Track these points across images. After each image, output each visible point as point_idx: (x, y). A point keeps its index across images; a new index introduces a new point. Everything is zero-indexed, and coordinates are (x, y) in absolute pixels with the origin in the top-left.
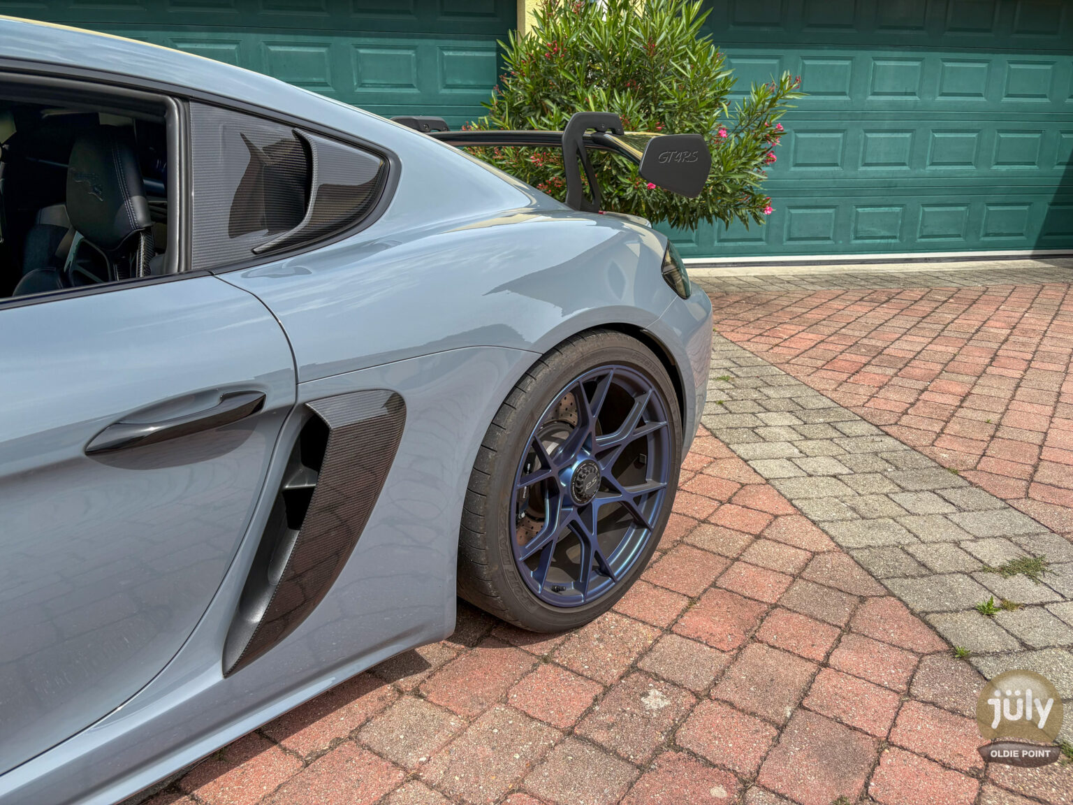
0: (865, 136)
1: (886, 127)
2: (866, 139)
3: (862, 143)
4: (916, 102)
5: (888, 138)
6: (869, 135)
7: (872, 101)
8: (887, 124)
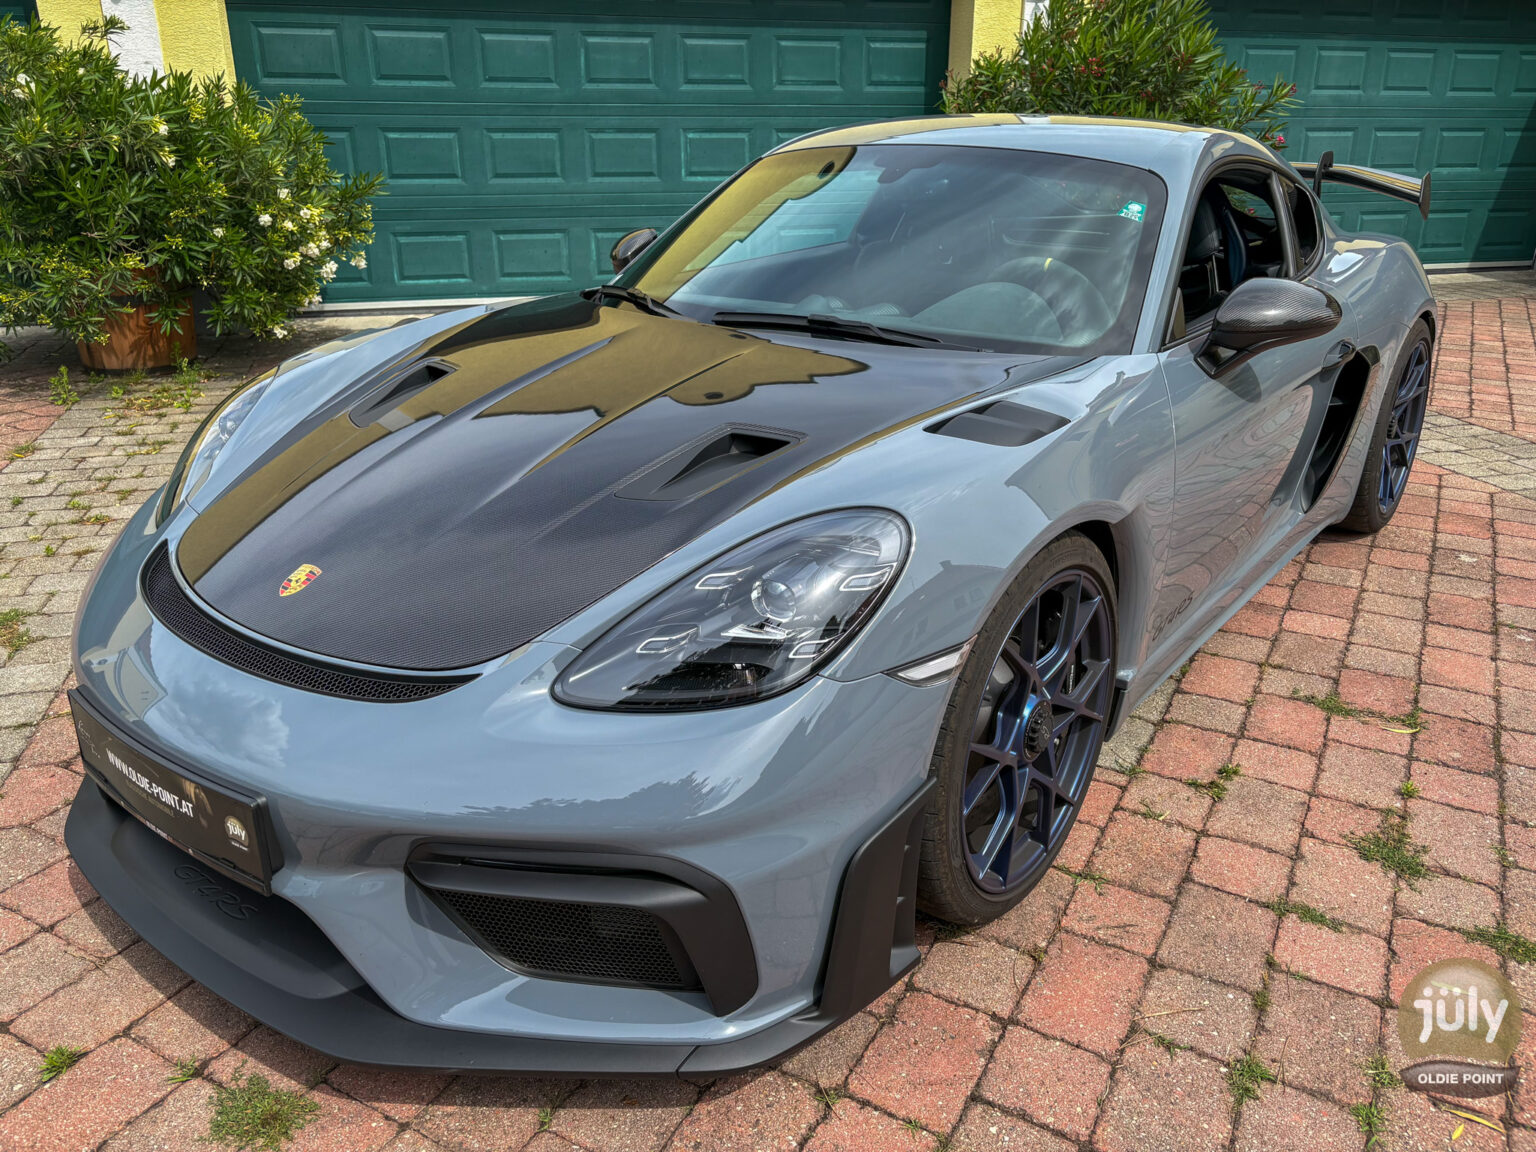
0: (1307, 135)
1: (1327, 125)
2: (1307, 136)
3: (1303, 142)
4: (1360, 96)
5: (1331, 137)
6: (1310, 134)
7: (1315, 96)
8: (1329, 122)
